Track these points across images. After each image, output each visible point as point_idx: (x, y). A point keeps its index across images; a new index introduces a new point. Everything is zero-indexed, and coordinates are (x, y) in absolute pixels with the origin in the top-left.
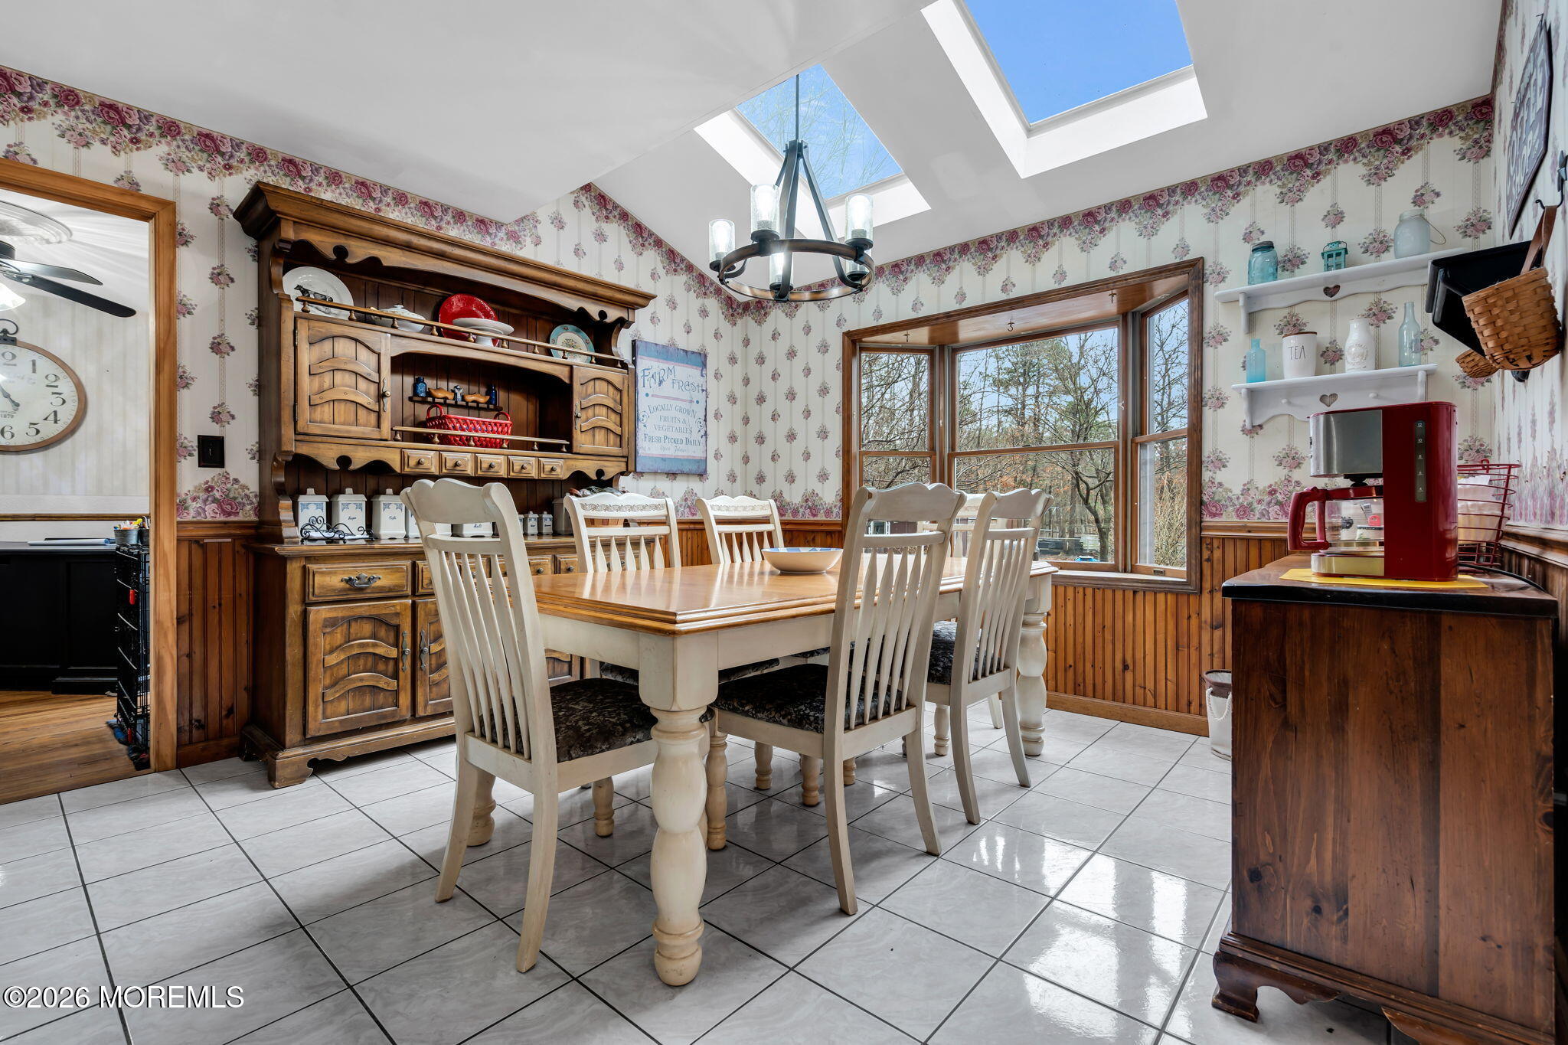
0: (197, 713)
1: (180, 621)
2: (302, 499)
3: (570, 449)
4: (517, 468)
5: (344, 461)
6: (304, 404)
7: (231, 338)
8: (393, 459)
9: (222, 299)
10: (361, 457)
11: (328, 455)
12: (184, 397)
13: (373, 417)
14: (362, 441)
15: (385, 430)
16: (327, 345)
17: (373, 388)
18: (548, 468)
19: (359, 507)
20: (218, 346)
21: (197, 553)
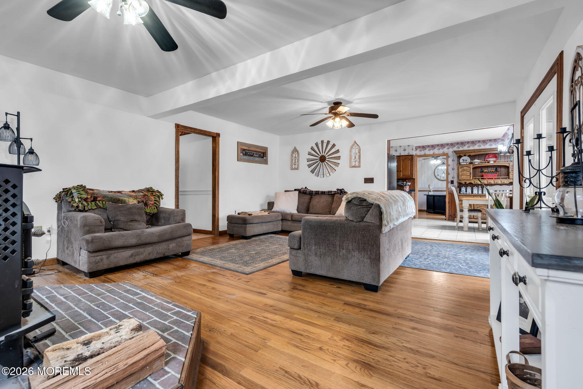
0: (450, 214)
1: (449, 203)
2: (467, 188)
3: (509, 178)
4: (496, 182)
5: (465, 183)
6: (460, 176)
7: (454, 168)
8: (473, 182)
9: (453, 163)
10: (468, 182)
11: (463, 182)
12: (449, 176)
13: (470, 177)
14: (468, 180)
15: (471, 178)
16: (463, 168)
17: (469, 173)
18: (503, 182)
19: (476, 189)
20: (453, 169)
21: (450, 195)
